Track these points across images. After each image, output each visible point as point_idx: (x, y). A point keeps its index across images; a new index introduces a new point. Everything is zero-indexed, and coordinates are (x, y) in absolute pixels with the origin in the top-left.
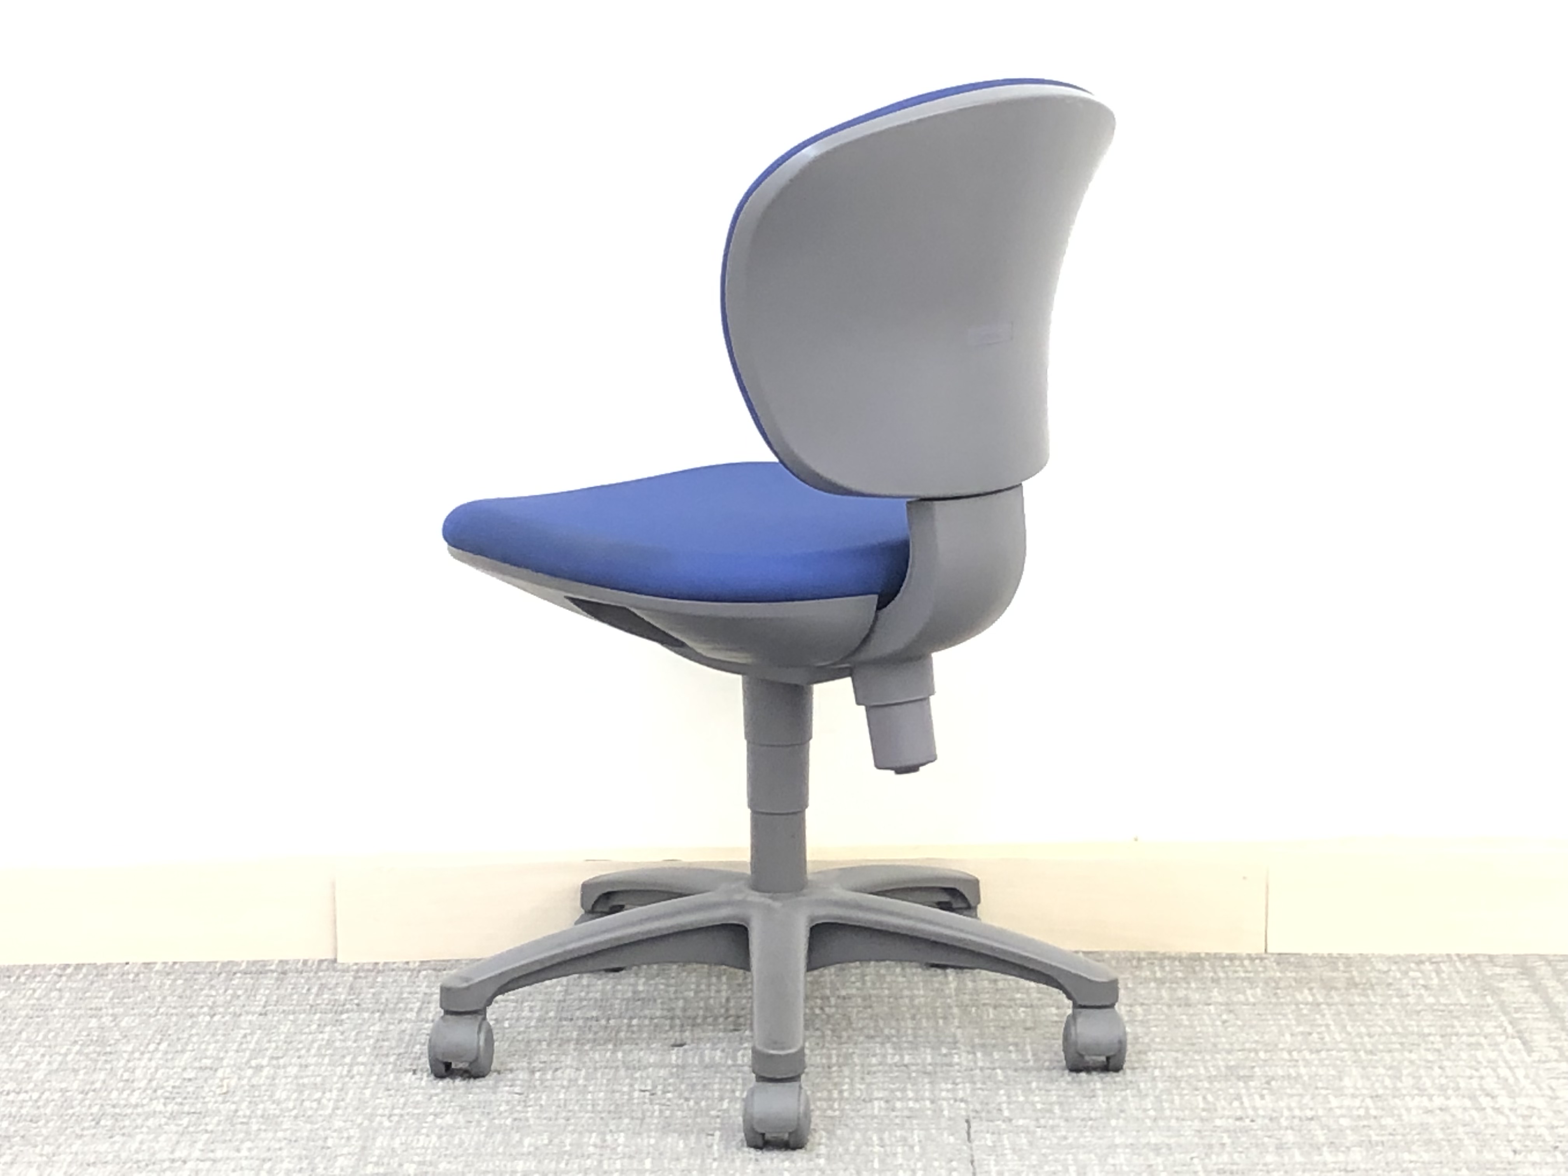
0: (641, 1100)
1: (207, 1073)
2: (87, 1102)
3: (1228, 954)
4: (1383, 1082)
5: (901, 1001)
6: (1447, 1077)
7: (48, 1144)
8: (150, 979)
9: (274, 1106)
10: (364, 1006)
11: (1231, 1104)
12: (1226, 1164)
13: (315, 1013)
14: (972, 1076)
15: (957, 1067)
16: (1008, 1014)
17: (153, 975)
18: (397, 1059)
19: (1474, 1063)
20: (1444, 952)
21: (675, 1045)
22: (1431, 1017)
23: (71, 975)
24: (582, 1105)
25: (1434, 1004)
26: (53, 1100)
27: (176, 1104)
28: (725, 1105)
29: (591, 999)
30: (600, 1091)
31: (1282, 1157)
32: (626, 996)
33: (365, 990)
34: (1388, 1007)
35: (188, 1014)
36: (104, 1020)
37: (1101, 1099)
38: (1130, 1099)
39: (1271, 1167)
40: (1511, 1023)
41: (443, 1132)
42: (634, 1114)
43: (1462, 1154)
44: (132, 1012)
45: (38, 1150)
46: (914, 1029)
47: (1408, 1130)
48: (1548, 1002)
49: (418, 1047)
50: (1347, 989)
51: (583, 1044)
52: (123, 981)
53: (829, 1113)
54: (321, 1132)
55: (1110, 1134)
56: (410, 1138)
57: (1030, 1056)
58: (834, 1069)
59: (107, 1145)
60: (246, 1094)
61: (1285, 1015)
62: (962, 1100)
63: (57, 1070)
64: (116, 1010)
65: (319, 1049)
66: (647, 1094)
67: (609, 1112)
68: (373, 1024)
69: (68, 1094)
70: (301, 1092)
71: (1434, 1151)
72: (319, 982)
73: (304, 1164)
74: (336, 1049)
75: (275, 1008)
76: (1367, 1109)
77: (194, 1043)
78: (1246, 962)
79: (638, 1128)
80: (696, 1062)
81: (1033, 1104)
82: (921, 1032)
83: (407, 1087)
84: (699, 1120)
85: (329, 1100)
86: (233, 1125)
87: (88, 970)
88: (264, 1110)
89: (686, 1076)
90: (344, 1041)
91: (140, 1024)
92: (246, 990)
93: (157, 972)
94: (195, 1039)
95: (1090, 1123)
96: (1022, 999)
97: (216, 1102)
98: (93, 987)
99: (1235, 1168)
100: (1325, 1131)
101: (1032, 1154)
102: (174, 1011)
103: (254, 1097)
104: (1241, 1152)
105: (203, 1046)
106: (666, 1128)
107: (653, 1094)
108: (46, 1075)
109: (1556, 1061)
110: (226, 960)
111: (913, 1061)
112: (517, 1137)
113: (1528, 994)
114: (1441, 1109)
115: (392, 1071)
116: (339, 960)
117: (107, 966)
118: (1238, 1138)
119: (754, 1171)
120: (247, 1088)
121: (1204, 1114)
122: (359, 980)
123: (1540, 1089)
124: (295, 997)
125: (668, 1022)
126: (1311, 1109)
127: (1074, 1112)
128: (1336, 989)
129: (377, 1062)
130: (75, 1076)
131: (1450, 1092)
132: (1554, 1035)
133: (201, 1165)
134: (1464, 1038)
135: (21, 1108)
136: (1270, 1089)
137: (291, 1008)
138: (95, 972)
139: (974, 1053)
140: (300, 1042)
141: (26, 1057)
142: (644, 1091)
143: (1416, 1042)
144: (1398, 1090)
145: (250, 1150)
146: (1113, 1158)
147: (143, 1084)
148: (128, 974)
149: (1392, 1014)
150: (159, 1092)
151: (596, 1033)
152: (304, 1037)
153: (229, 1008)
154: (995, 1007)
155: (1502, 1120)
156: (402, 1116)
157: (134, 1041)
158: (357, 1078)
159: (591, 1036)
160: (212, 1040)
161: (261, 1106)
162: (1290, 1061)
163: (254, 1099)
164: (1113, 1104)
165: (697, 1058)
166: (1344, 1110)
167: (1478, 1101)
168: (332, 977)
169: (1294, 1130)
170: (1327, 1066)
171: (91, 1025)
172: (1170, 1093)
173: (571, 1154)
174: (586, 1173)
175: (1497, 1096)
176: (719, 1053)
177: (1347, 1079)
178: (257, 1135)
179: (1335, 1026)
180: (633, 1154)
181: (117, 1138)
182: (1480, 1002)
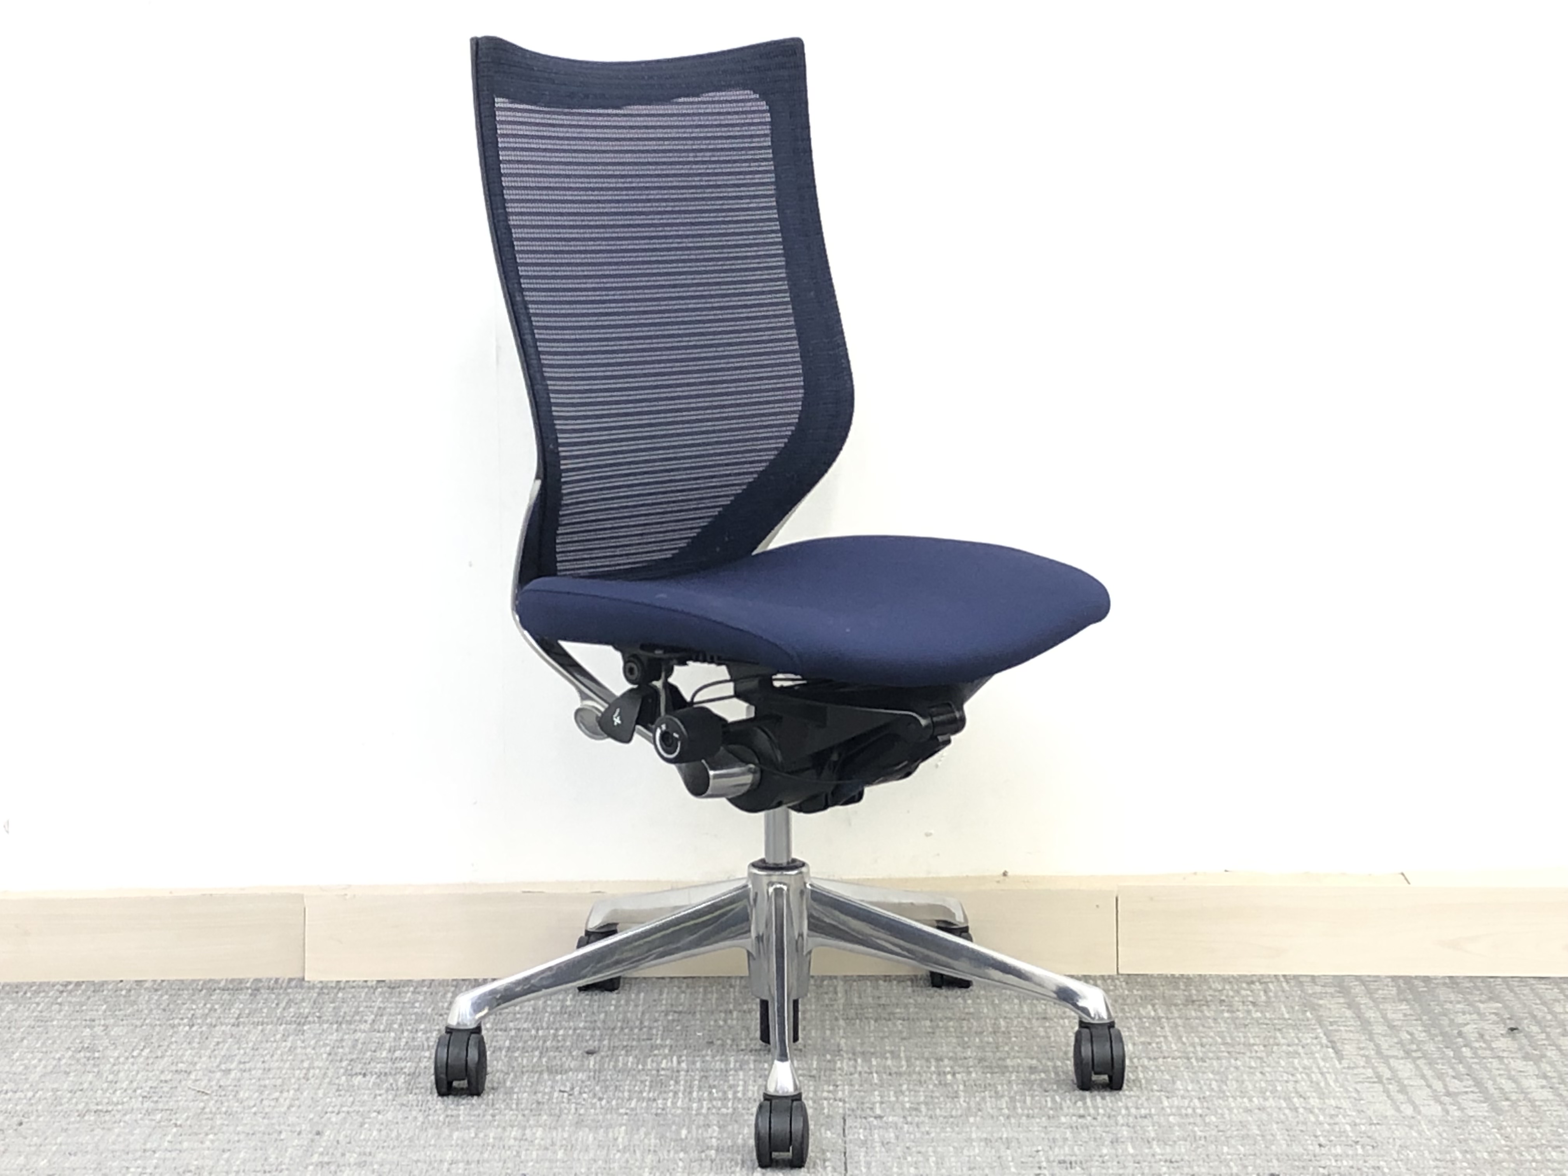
0: (560, 1099)
1: (184, 1075)
2: (74, 1101)
4: (1210, 1085)
6: (1267, 1081)
7: (38, 1136)
8: (140, 994)
9: (236, 1104)
10: (325, 1018)
11: (1075, 1103)
12: (1065, 1155)
13: (281, 1024)
14: (851, 1080)
15: (839, 1072)
16: (888, 1027)
17: (143, 991)
18: (349, 1065)
19: (1291, 1069)
20: (1273, 973)
21: (593, 1053)
22: (1257, 1030)
23: (70, 992)
25: (1260, 1018)
26: (45, 1099)
27: (152, 1102)
28: (633, 1104)
29: (523, 1013)
30: (525, 1092)
31: (1116, 1149)
32: (554, 1010)
33: (327, 1004)
34: (1219, 1020)
35: (170, 1025)
36: (95, 1029)
37: (962, 1100)
38: (988, 1099)
39: (1107, 1158)
40: (1325, 1034)
41: (382, 1127)
42: (552, 1112)
43: (1273, 1147)
44: (121, 1023)
45: (27, 1142)
47: (1229, 1126)
48: (1359, 1016)
49: (369, 1053)
50: (1185, 1005)
51: (514, 1052)
52: (116, 996)
53: (724, 1110)
54: (276, 1127)
55: (968, 1129)
56: (354, 1132)
57: (904, 1063)
58: (732, 1072)
60: (214, 1094)
61: (1129, 1028)
62: (840, 1100)
63: (51, 1072)
64: (107, 1021)
65: (282, 1055)
66: (566, 1095)
67: (531, 1110)
68: (332, 1034)
69: (59, 1093)
70: (261, 1093)
71: (1249, 1145)
72: (287, 998)
73: (259, 1153)
74: (296, 1055)
75: (246, 1020)
76: (1194, 1109)
77: (173, 1050)
79: (554, 1123)
80: (611, 1067)
81: (903, 1104)
82: (810, 1042)
83: (356, 1088)
84: (609, 1117)
85: (285, 1099)
86: (200, 1121)
87: (86, 986)
88: (228, 1107)
89: (602, 1078)
90: (305, 1048)
91: (127, 1033)
92: (223, 1004)
93: (146, 989)
94: (173, 1046)
95: (951, 1120)
96: (901, 1013)
97: (186, 1101)
98: (89, 1002)
99: (1073, 1159)
100: (1156, 1128)
101: (898, 1146)
103: (220, 1096)
104: (1081, 1145)
105: (180, 1053)
106: (579, 1123)
107: (570, 1095)
108: (41, 1077)
109: (1364, 1067)
110: (208, 978)
112: (447, 1132)
113: (1344, 1010)
114: (1259, 1109)
115: (344, 1074)
116: (306, 979)
117: (103, 984)
118: (1080, 1133)
119: (652, 1161)
120: (215, 1088)
121: (1051, 1112)
122: (323, 996)
123: (1347, 1091)
124: (265, 1010)
125: (589, 1032)
126: (1145, 1109)
127: (938, 1110)
128: (1176, 1005)
129: (331, 1066)
130: (67, 1077)
131: (1268, 1094)
132: (1362, 1045)
133: (168, 1155)
134: (1284, 1048)
135: (16, 1105)
137: (261, 1019)
138: (92, 989)
139: (856, 1061)
140: (266, 1049)
141: (26, 1062)
142: (563, 1092)
143: (1242, 1051)
144: (1224, 1092)
145: (212, 1142)
146: (968, 1150)
147: (124, 1085)
148: (121, 990)
149: (1223, 1027)
150: (139, 1091)
151: (526, 1042)
152: (269, 1044)
153: (206, 1019)
154: (876, 1021)
155: (1313, 1119)
156: (348, 1113)
157: (120, 1048)
158: (312, 1080)
159: (520, 1045)
160: (188, 1047)
161: (226, 1104)
163: (221, 1098)
164: (973, 1104)
165: (612, 1064)
166: (1174, 1110)
167: (1292, 1102)
168: (299, 993)
169: (1129, 1126)
170: (1162, 1072)
171: (84, 1034)
172: (1023, 1094)
173: (493, 1146)
174: (505, 1162)
175: (1309, 1098)
176: (631, 1059)
177: (1179, 1083)
178: (220, 1129)
179: (1172, 1037)
180: (548, 1146)
181: (98, 1131)
182: (1301, 1017)
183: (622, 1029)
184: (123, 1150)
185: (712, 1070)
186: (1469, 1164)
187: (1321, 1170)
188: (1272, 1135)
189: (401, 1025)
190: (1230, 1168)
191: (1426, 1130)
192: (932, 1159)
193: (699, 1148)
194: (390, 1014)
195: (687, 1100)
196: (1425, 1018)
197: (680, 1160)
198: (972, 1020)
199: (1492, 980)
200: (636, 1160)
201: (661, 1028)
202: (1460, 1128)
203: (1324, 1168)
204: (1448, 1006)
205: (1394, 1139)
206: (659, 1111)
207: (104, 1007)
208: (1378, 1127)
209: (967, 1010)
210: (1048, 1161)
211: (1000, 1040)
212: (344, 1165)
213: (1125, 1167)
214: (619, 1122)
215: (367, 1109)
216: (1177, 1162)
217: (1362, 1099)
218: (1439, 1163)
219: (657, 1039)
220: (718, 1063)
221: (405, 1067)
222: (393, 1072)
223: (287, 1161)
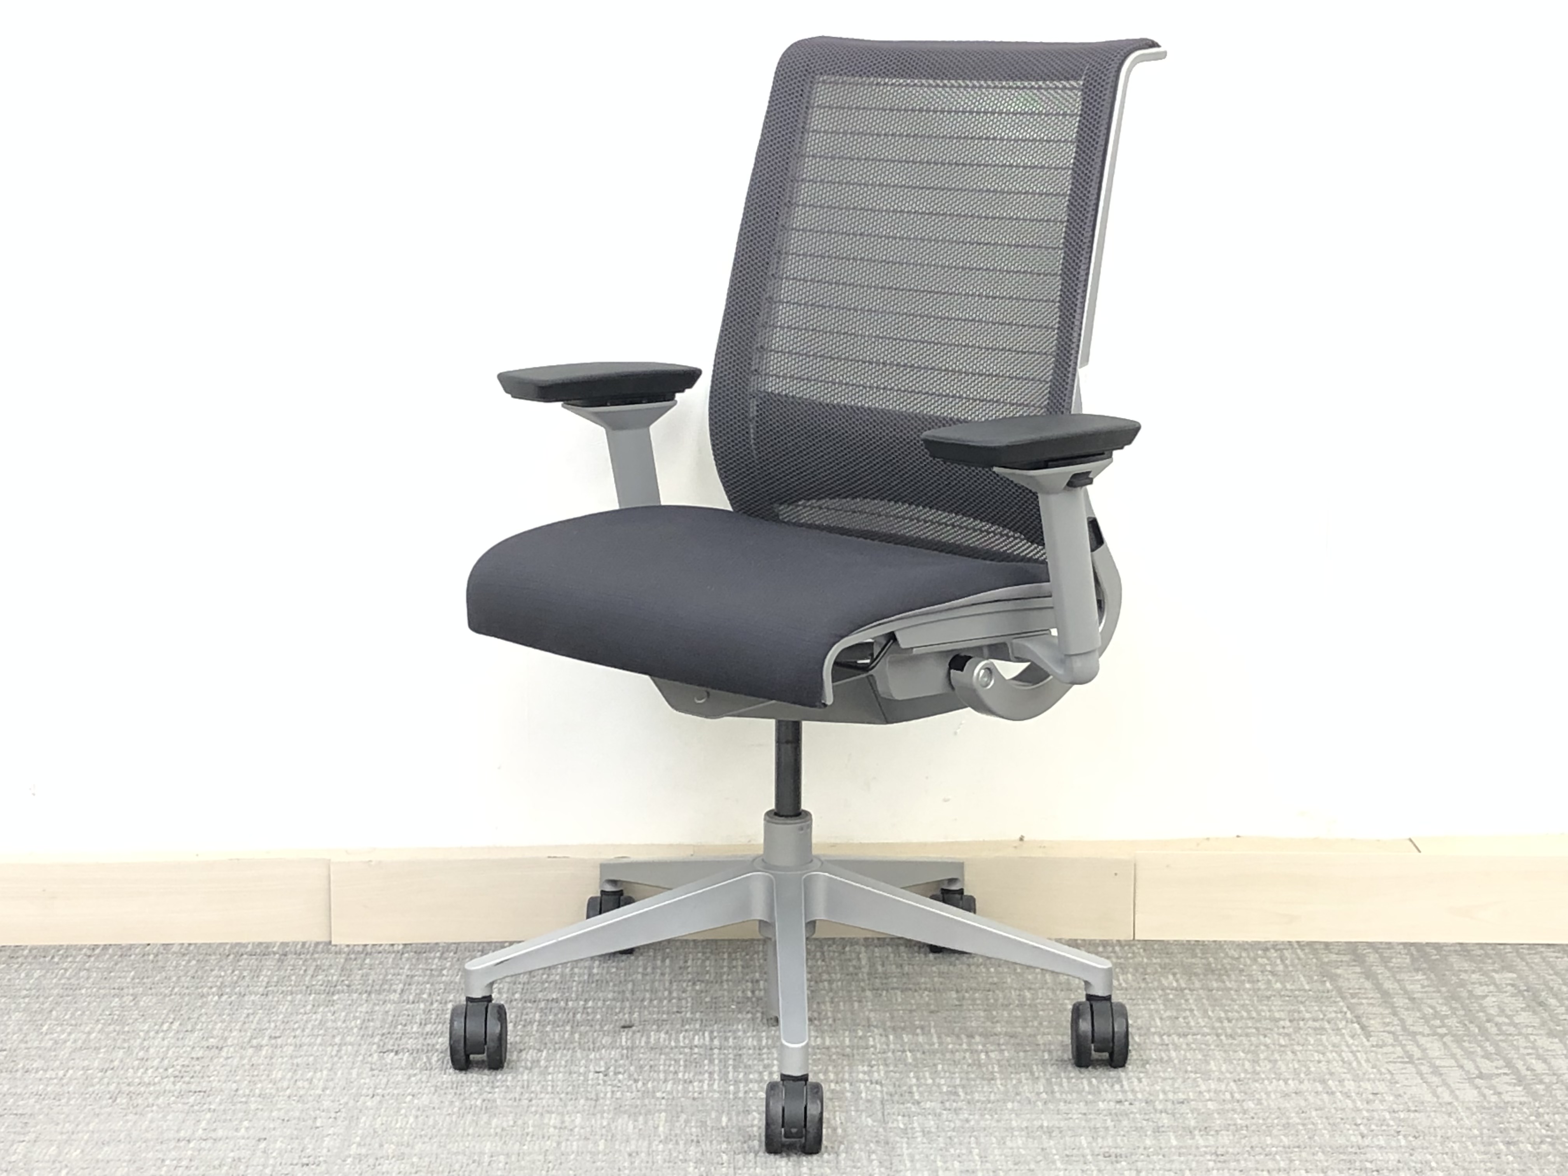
0: (595, 1082)
1: (215, 1051)
2: (106, 1080)
3: (1101, 941)
4: (1243, 1065)
5: (821, 985)
6: (1299, 1061)
7: (69, 1122)
8: (167, 960)
9: (270, 1086)
10: (353, 987)
11: (1112, 1086)
12: (1110, 1147)
13: (310, 994)
14: (885, 1060)
15: (872, 1049)
16: (914, 997)
17: (170, 956)
18: (381, 1040)
19: (1320, 1048)
20: (1286, 939)
21: (624, 1027)
22: (1280, 1003)
23: (98, 956)
24: (543, 1086)
25: (1282, 990)
26: (76, 1078)
27: (184, 1082)
28: (669, 1086)
29: (551, 981)
30: (560, 1072)
31: (1159, 1140)
32: (581, 979)
33: (355, 971)
34: (1242, 992)
35: (199, 994)
36: (125, 999)
37: (998, 1082)
38: (1024, 1081)
39: (1151, 1150)
40: (1348, 1007)
41: (419, 1113)
42: (588, 1095)
43: (1317, 1138)
44: (150, 992)
45: (59, 1128)
46: (833, 1012)
47: (1268, 1114)
48: (1378, 987)
49: (400, 1027)
50: (1205, 975)
51: (544, 1026)
52: (144, 961)
54: (312, 1113)
56: (390, 1119)
57: (935, 1040)
58: (765, 1050)
59: (121, 1123)
60: (246, 1074)
61: (1153, 1000)
62: (877, 1083)
63: (81, 1048)
64: (136, 990)
65: (312, 1029)
66: (601, 1075)
67: (567, 1093)
68: (361, 1005)
69: (90, 1072)
70: (295, 1073)
71: (1292, 1135)
72: (314, 964)
73: (295, 1145)
74: (327, 1029)
75: (275, 989)
76: (1232, 1093)
77: (203, 1023)
78: (1117, 949)
79: (592, 1109)
80: (643, 1044)
81: (939, 1086)
82: (839, 1016)
83: (389, 1067)
84: (646, 1101)
85: (319, 1080)
86: (234, 1104)
87: (113, 950)
88: (262, 1088)
89: (635, 1057)
90: (335, 1021)
91: (156, 1004)
92: (251, 971)
93: (174, 953)
94: (203, 1019)
95: (989, 1105)
96: (925, 983)
97: (219, 1081)
98: (117, 967)
99: (1118, 1151)
100: (1195, 1115)
101: (939, 1136)
102: (187, 991)
103: (253, 1076)
104: (1124, 1136)
105: (210, 1027)
106: (618, 1110)
107: (606, 1075)
108: (70, 1053)
109: (1393, 1045)
110: (235, 941)
111: (833, 1043)
112: (485, 1118)
113: (1362, 980)
114: (1296, 1093)
115: (376, 1052)
116: (333, 943)
117: (131, 947)
118: (1120, 1121)
119: (696, 1153)
120: (247, 1067)
121: (1090, 1097)
122: (350, 962)
123: (1381, 1074)
124: (293, 978)
125: (618, 1004)
126: (1184, 1093)
128: (1196, 975)
129: (363, 1042)
130: (98, 1054)
131: (1302, 1075)
132: (1388, 1020)
133: (203, 1144)
134: (1310, 1023)
135: (47, 1085)
136: (1146, 1072)
137: (289, 988)
138: (119, 953)
139: (887, 1036)
140: (297, 1022)
141: (55, 1035)
142: (598, 1072)
143: (1269, 1027)
144: (1258, 1074)
145: (247, 1129)
146: (1011, 1141)
147: (156, 1063)
148: (149, 955)
149: (1246, 999)
150: (170, 1070)
151: (556, 1015)
152: (300, 1016)
153: (235, 988)
154: (902, 991)
156: (383, 1096)
157: (150, 1020)
158: (345, 1058)
159: (551, 1018)
160: (218, 1020)
161: (259, 1085)
162: (1162, 1045)
163: (254, 1079)
164: (1009, 1086)
165: (644, 1039)
166: (1212, 1094)
167: (1328, 1085)
168: (327, 958)
169: (1168, 1114)
170: (1195, 1050)
171: (113, 1005)
172: (1058, 1077)
173: (533, 1136)
174: (545, 1155)
175: (1344, 1080)
176: (663, 1035)
177: (1212, 1063)
178: (256, 1114)
179: (1198, 1010)
180: (588, 1136)
181: (130, 1117)
182: (1321, 988)
183: (651, 1000)
184: (157, 1139)
185: (744, 1048)
186: (1514, 1157)
187: (1368, 1165)
188: (1313, 1124)
189: (430, 994)
190: (1278, 1162)
191: (1465, 1119)
192: (976, 1151)
193: (741, 1138)
194: (418, 983)
195: (723, 1081)
196: (1444, 989)
197: (724, 1152)
198: (997, 992)
199: (1502, 947)
200: (680, 1152)
201: (689, 999)
202: (1498, 1114)
203: (1371, 1162)
204: (1463, 976)
205: (1435, 1129)
206: (696, 1095)
207: (132, 973)
208: (1417, 1114)
209: (990, 980)
210: (1092, 1155)
211: (1029, 1014)
212: (382, 1157)
213: (1172, 1161)
214: (658, 1107)
215: (400, 1091)
216: (1222, 1155)
217: (1397, 1082)
218: (1485, 1156)
219: (686, 1012)
220: (750, 1040)
221: (437, 1043)
222: (425, 1048)
223: (325, 1151)
